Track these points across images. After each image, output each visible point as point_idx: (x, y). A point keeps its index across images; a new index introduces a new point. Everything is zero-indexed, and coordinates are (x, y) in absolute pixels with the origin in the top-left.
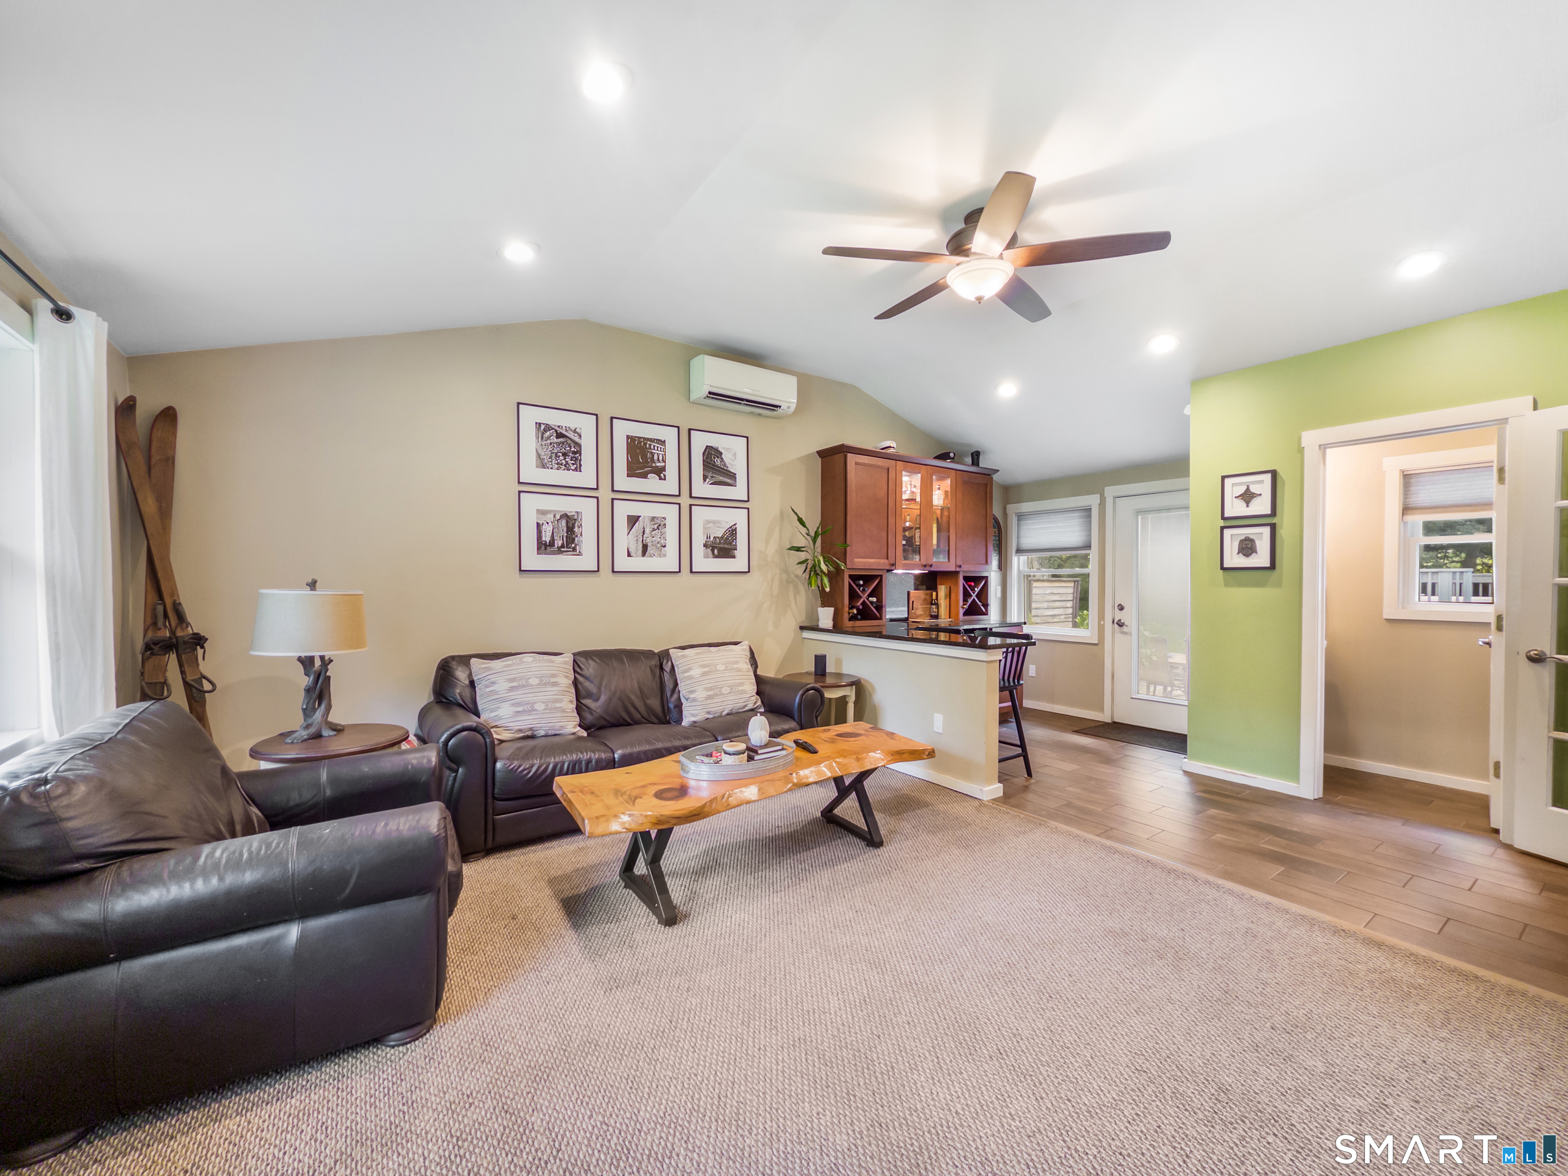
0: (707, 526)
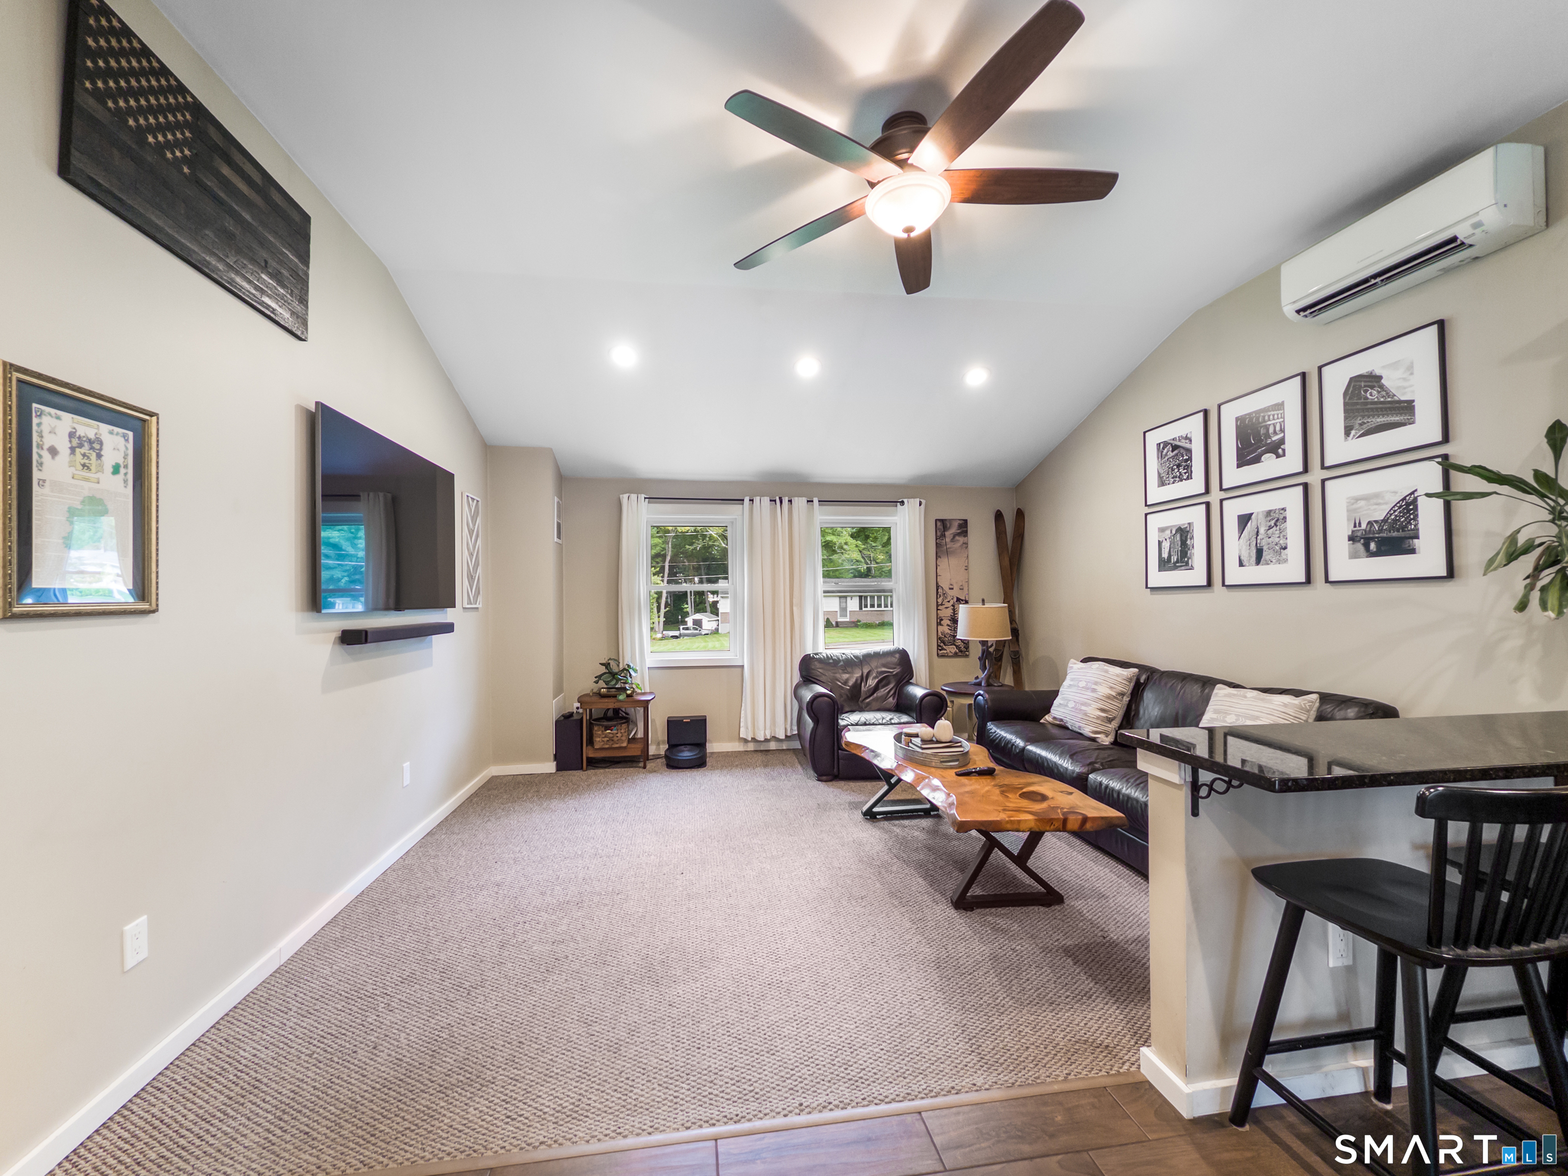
0: (1355, 506)
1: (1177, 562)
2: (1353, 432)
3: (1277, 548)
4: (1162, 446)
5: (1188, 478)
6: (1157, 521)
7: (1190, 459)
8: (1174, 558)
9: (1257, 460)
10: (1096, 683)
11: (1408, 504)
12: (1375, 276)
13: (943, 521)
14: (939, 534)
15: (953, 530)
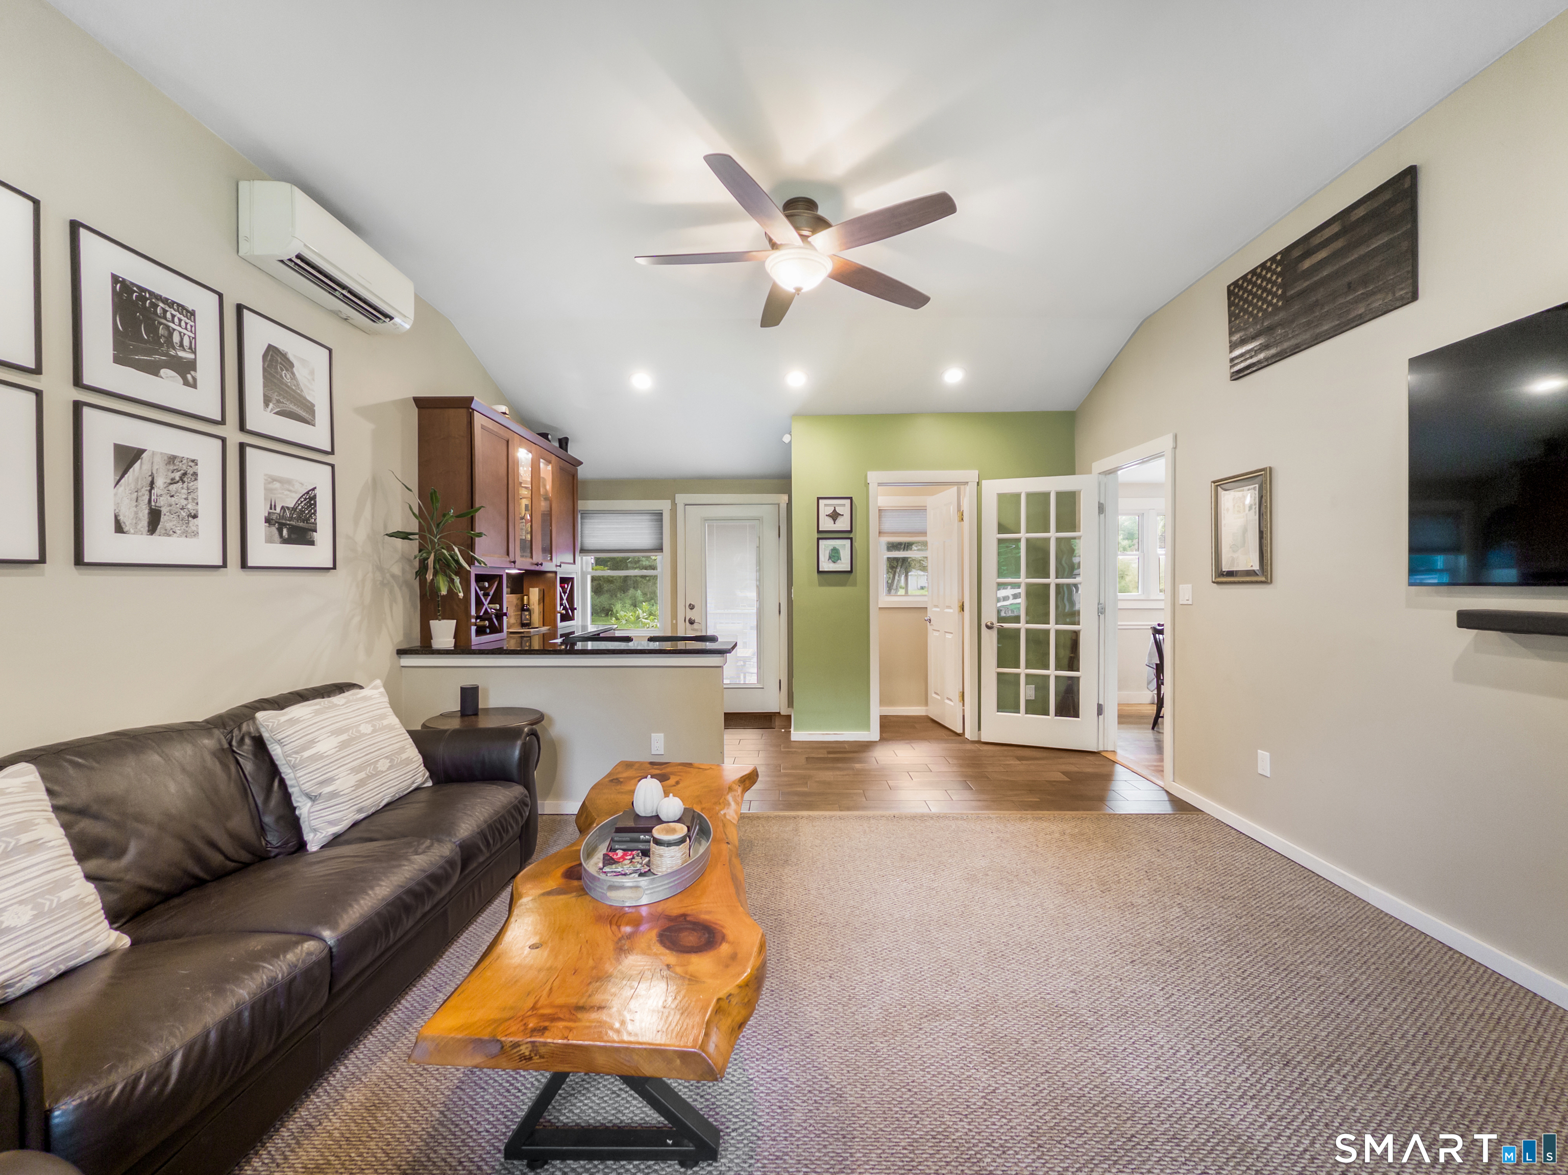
0: (271, 486)
2: (271, 405)
3: (184, 514)
9: (153, 369)
11: (310, 499)
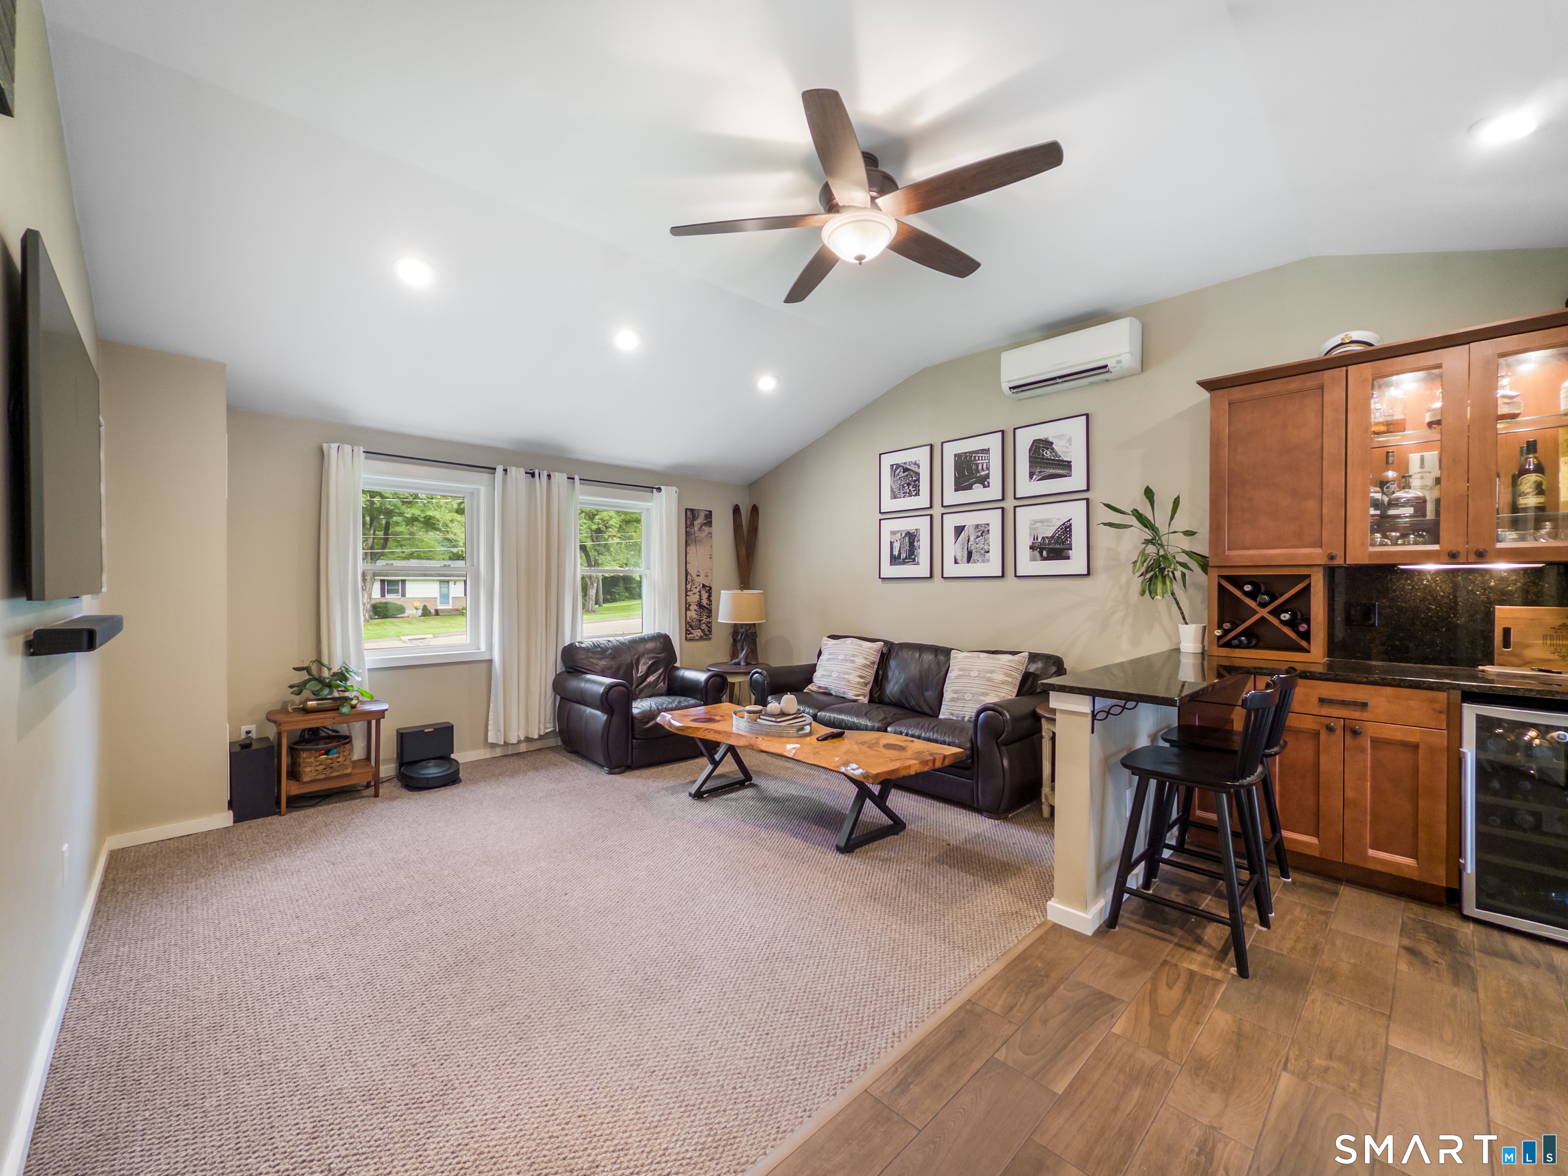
0: (1035, 526)
1: (906, 558)
2: (1035, 477)
3: (983, 551)
4: (895, 467)
5: (916, 495)
6: (889, 526)
7: (918, 480)
8: (903, 556)
9: (970, 487)
10: (854, 656)
11: (1066, 528)
12: (1060, 377)
13: (692, 510)
14: (689, 523)
15: (700, 520)
